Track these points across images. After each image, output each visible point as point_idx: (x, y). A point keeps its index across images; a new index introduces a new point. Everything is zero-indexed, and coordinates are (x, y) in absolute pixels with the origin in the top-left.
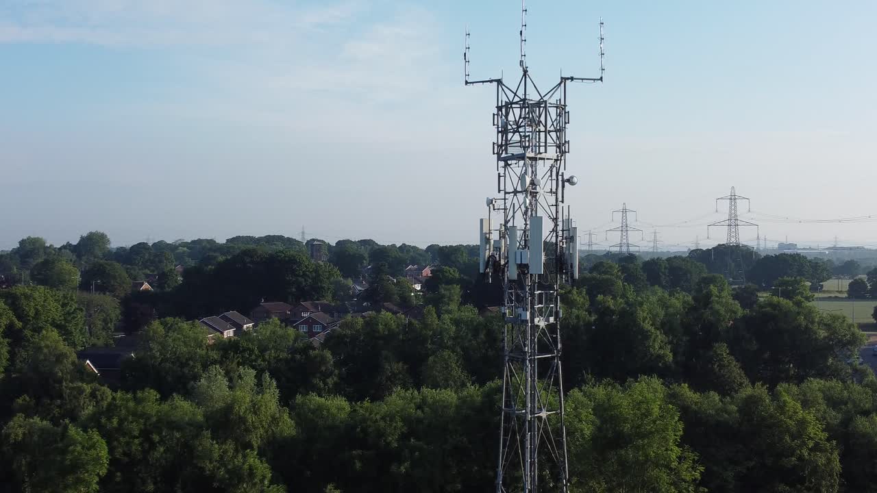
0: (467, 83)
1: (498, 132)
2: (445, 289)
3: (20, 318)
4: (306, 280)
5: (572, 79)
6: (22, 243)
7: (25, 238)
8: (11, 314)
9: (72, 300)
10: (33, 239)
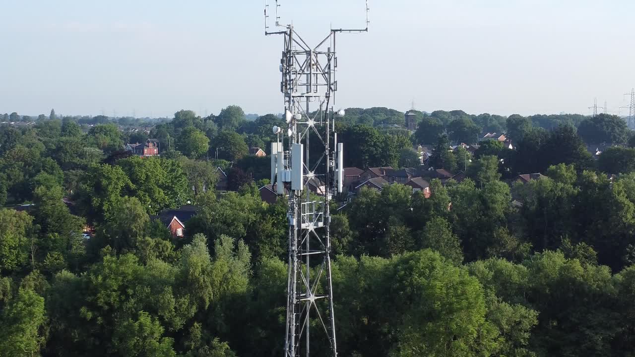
0: (266, 34)
2: (484, 159)
3: (134, 181)
4: (376, 150)
5: (340, 30)
6: (177, 115)
7: (179, 111)
8: (127, 179)
9: (179, 166)
10: (185, 111)
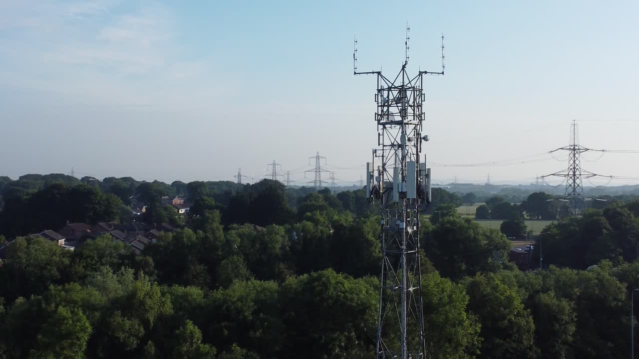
0: (355, 73)
1: (378, 106)
2: (209, 213)
4: (100, 207)
5: (426, 72)
